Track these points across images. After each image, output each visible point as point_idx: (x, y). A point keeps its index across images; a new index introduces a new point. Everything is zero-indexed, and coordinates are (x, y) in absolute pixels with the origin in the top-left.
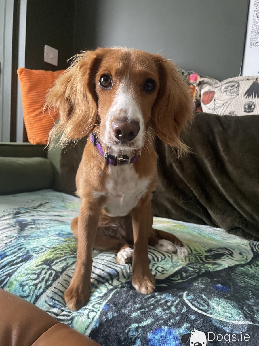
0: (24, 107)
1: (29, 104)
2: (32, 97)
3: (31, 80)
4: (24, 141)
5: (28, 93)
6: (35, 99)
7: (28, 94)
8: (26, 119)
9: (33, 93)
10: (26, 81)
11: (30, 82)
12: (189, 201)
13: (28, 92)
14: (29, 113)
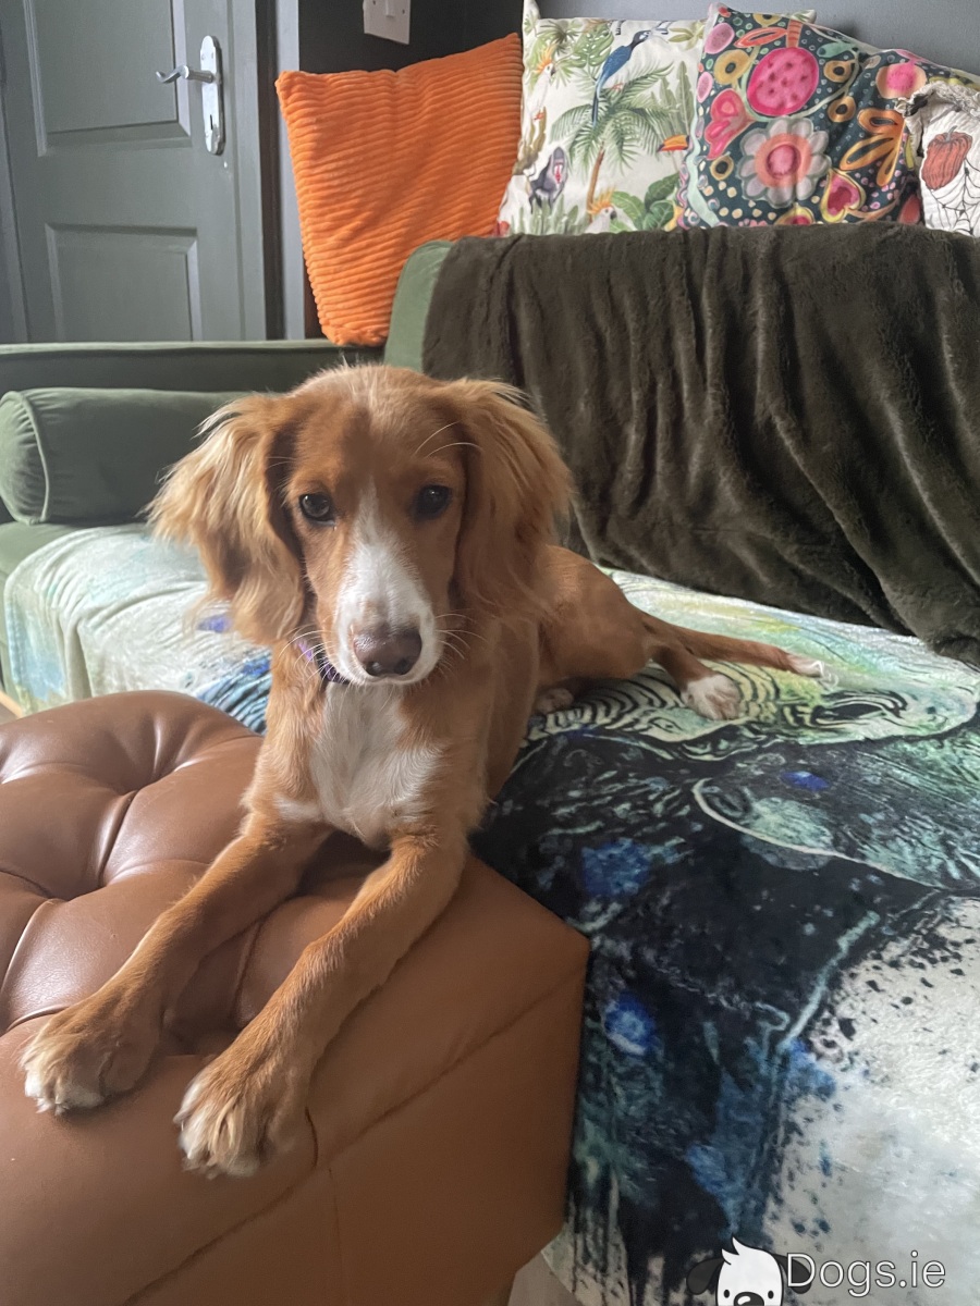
0: (303, 214)
1: (318, 202)
2: (326, 176)
3: (323, 116)
4: (308, 336)
5: (313, 163)
6: (336, 182)
7: (311, 167)
8: (311, 258)
9: (331, 162)
10: (306, 120)
11: (318, 122)
12: (820, 548)
13: (312, 158)
14: (320, 234)
